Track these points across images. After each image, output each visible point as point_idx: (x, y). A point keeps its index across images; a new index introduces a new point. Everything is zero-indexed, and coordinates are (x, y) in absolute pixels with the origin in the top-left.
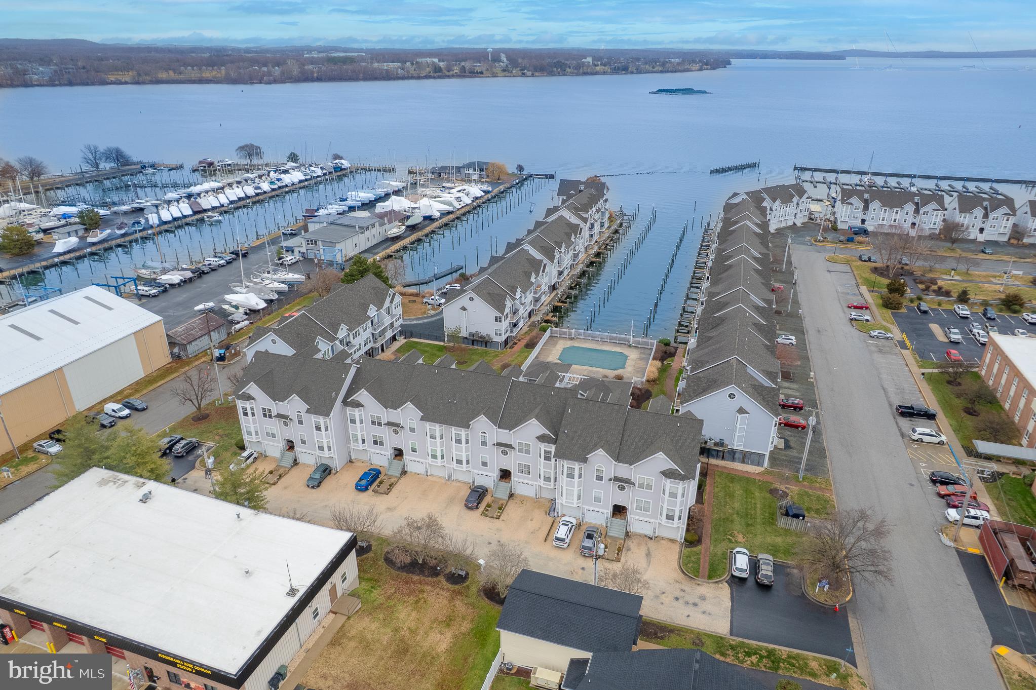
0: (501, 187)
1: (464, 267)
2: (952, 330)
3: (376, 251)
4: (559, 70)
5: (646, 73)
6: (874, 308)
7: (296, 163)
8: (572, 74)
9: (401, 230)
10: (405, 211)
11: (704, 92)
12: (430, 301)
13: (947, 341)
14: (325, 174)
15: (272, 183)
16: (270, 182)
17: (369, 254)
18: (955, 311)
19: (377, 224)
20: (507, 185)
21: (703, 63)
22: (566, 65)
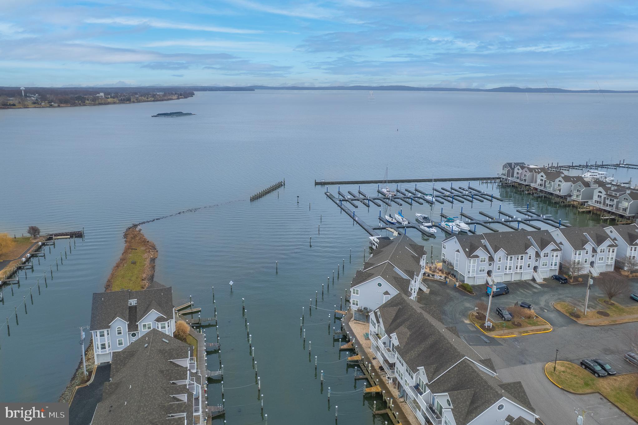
4: (80, 102)
5: (143, 102)
8: (90, 105)
11: (190, 114)
21: (178, 94)
22: (85, 99)
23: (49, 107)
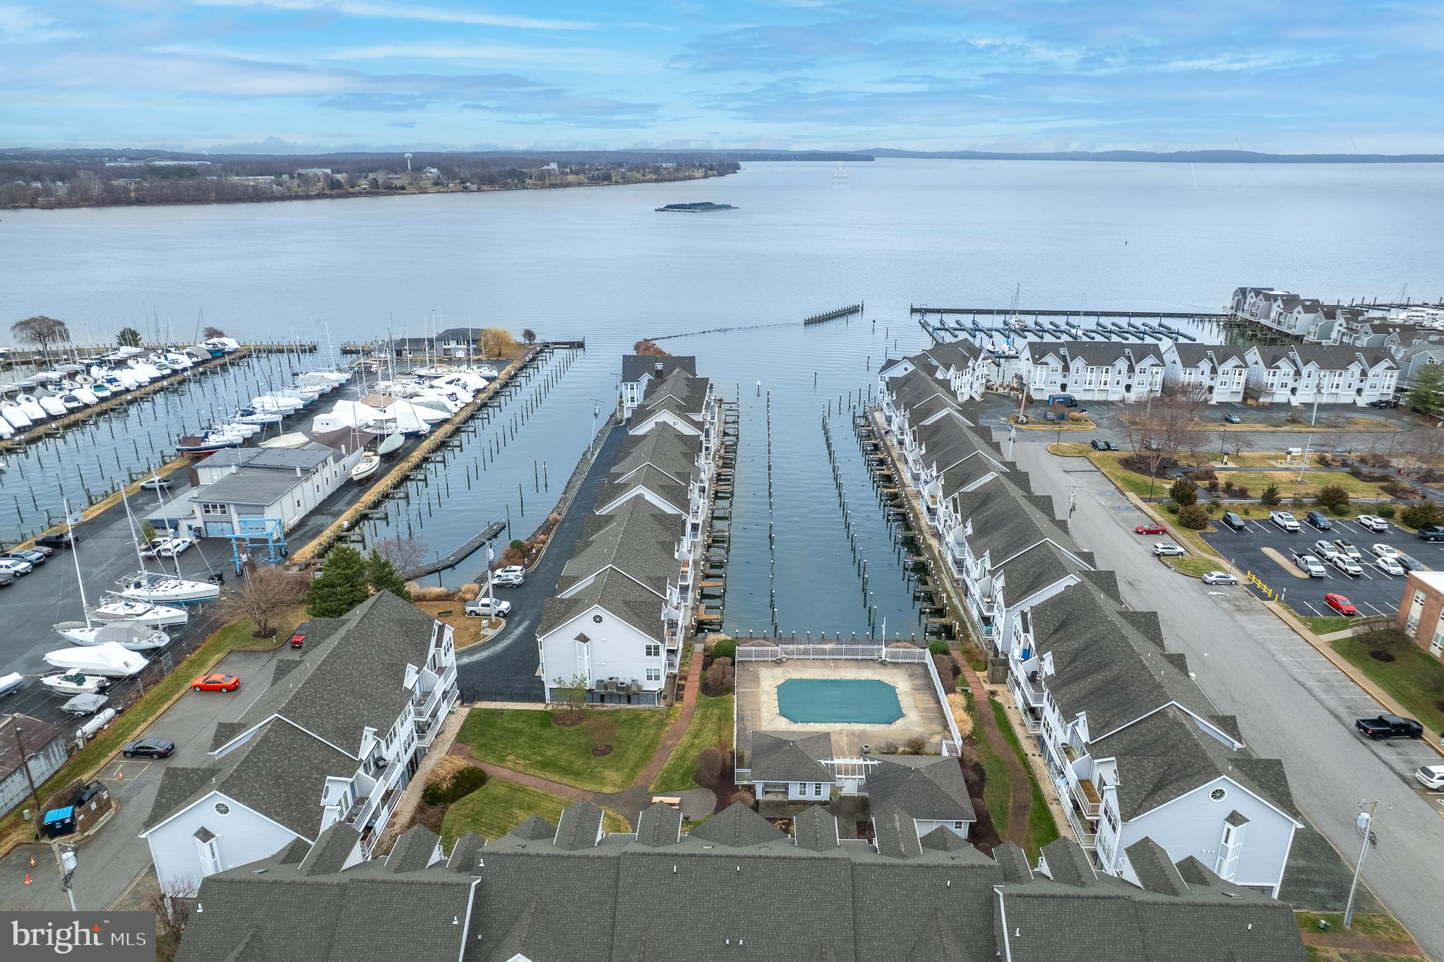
0: (509, 368)
1: (507, 525)
2: (1307, 558)
3: (336, 508)
4: (516, 181)
5: (635, 183)
6: (1170, 528)
7: (137, 345)
8: (535, 187)
9: (374, 463)
10: (368, 427)
11: (728, 207)
12: (479, 609)
13: (1306, 576)
14: (196, 365)
15: (98, 387)
16: (95, 387)
17: (324, 517)
18: (1274, 522)
19: (331, 459)
20: (517, 364)
21: (706, 167)
22: (525, 174)
23: (463, 192)
